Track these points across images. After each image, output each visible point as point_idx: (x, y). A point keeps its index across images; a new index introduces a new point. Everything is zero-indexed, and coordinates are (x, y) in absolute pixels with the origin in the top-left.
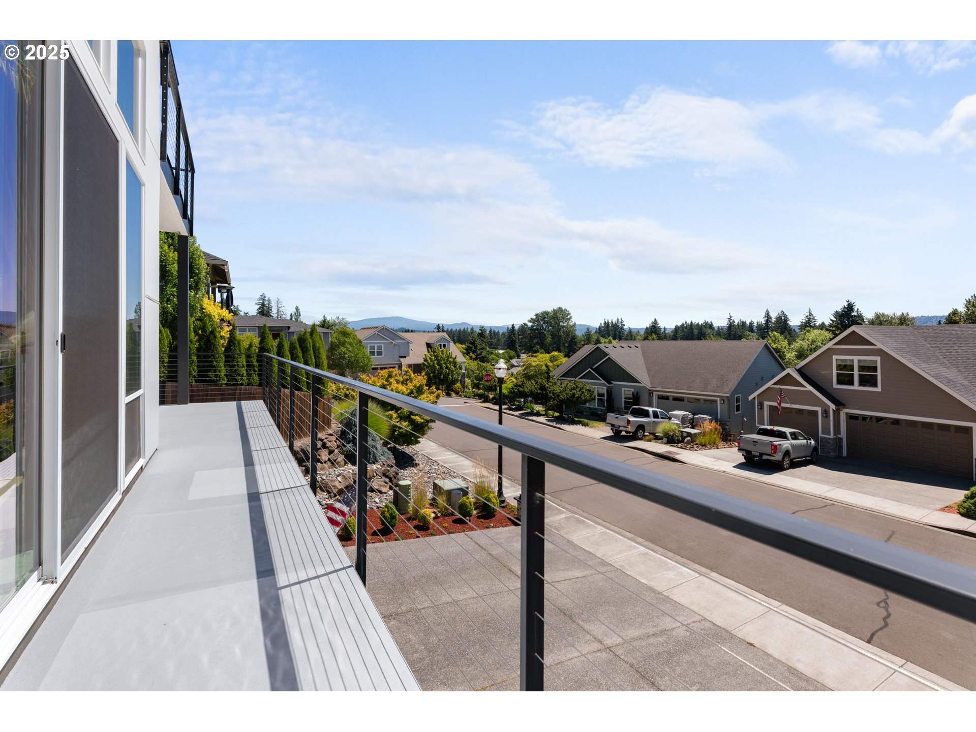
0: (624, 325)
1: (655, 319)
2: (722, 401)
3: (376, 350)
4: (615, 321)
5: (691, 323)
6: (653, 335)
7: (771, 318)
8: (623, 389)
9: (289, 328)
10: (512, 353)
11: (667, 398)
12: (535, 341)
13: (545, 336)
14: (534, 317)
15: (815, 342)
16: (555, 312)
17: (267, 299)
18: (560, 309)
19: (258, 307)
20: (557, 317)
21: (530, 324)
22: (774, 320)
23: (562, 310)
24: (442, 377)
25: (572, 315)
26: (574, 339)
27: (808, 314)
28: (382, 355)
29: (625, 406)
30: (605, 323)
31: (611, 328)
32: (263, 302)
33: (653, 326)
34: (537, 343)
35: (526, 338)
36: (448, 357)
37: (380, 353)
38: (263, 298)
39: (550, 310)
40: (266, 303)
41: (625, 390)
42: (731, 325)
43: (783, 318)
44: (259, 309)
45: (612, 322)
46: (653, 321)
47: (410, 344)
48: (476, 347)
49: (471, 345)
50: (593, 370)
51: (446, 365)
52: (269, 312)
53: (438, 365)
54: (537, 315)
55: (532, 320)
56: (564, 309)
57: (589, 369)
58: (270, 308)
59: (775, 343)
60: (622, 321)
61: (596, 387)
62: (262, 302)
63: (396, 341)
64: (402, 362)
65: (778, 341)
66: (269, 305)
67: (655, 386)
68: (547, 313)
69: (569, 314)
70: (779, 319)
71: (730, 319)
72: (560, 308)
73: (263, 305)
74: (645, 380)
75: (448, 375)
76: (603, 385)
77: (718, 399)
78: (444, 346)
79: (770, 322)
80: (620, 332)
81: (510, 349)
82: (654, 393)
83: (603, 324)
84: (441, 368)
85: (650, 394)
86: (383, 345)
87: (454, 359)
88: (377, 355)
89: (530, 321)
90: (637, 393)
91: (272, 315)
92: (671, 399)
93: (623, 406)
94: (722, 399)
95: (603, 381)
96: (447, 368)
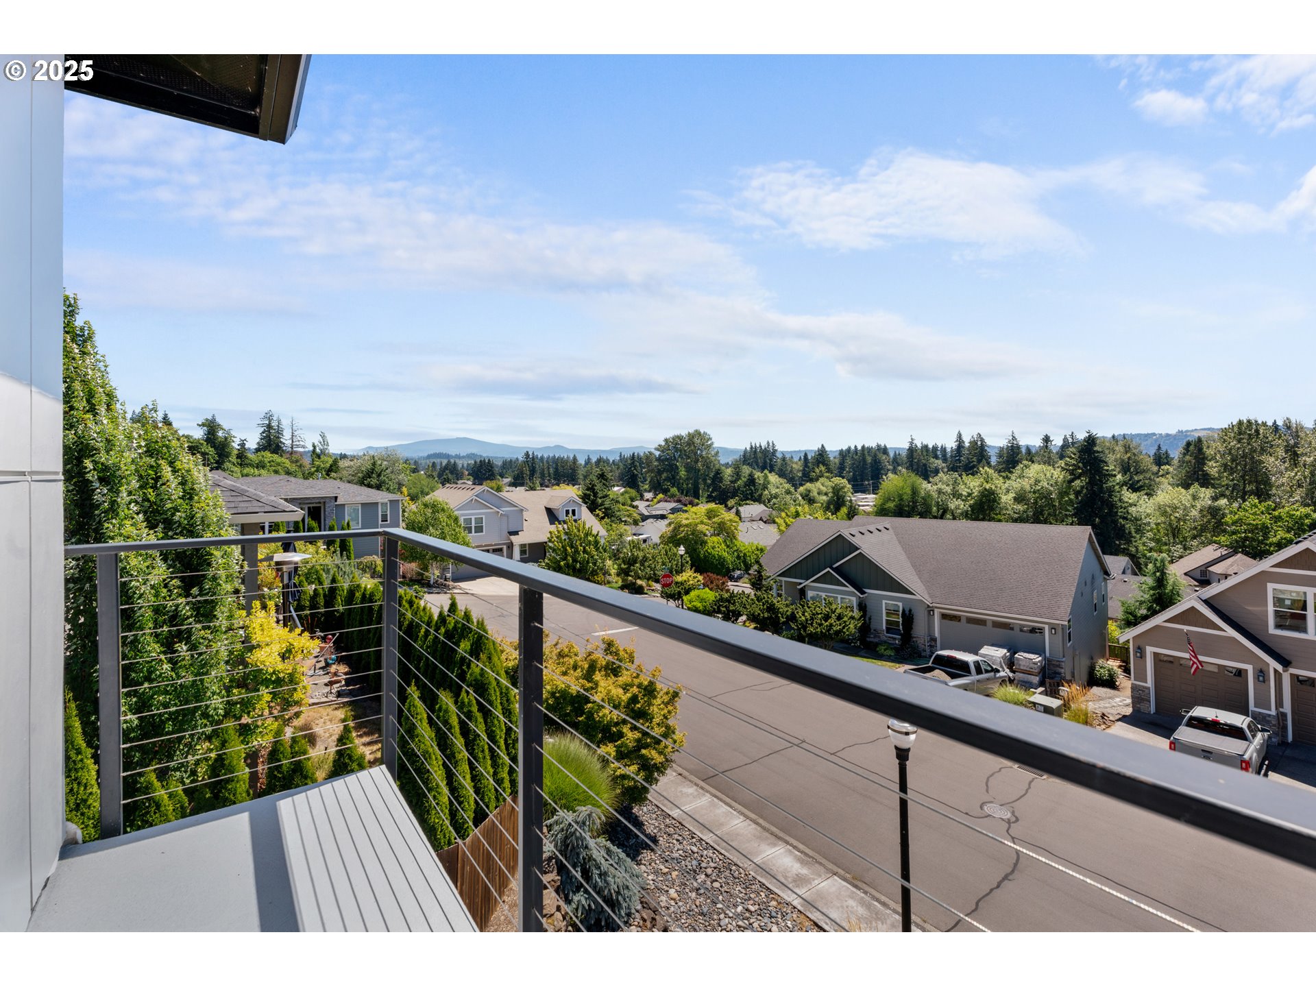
0: (776, 450)
1: (823, 446)
2: (1053, 631)
3: (473, 525)
4: (764, 445)
5: (863, 447)
6: (821, 466)
7: (964, 442)
8: (884, 602)
9: (336, 498)
10: (633, 492)
11: (956, 618)
12: (664, 475)
13: (678, 468)
14: (663, 443)
15: (1039, 482)
16: (691, 436)
17: (275, 418)
18: (698, 433)
19: (263, 429)
20: (693, 443)
21: (657, 453)
22: (967, 444)
23: (699, 433)
24: (578, 565)
25: (713, 440)
26: (719, 474)
27: (1011, 438)
28: (482, 532)
29: (887, 628)
30: (752, 447)
31: (760, 455)
32: (270, 423)
33: (820, 454)
34: (667, 479)
35: (652, 471)
36: (587, 535)
37: (479, 529)
38: (269, 416)
39: (684, 433)
40: (274, 424)
41: (885, 603)
42: (912, 450)
43: (979, 443)
44: (263, 433)
45: (760, 446)
46: (820, 447)
47: (524, 513)
48: (595, 494)
49: (588, 492)
50: (836, 570)
51: (584, 548)
52: (278, 437)
53: (572, 547)
54: (666, 440)
55: (659, 448)
56: (702, 432)
57: (828, 569)
58: (279, 432)
59: (987, 482)
60: (773, 444)
61: (839, 596)
62: (267, 422)
63: (503, 509)
64: (513, 541)
65: (992, 479)
66: (278, 426)
67: (938, 601)
68: (680, 437)
69: (710, 439)
70: (973, 443)
71: (911, 443)
72: (696, 431)
73: (269, 426)
74: (921, 592)
75: (588, 562)
76: (852, 594)
77: (1047, 627)
78: (574, 512)
79: (963, 447)
80: (771, 460)
81: (630, 487)
82: (936, 610)
83: (748, 449)
84: (577, 551)
85: (929, 611)
86: (484, 517)
87: (596, 537)
88: (475, 532)
89: (657, 449)
90: (910, 611)
91: (284, 441)
92: (963, 620)
93: (884, 628)
94: (1053, 627)
95: (851, 589)
96: (585, 551)
